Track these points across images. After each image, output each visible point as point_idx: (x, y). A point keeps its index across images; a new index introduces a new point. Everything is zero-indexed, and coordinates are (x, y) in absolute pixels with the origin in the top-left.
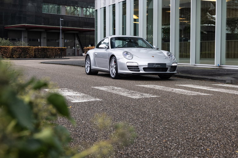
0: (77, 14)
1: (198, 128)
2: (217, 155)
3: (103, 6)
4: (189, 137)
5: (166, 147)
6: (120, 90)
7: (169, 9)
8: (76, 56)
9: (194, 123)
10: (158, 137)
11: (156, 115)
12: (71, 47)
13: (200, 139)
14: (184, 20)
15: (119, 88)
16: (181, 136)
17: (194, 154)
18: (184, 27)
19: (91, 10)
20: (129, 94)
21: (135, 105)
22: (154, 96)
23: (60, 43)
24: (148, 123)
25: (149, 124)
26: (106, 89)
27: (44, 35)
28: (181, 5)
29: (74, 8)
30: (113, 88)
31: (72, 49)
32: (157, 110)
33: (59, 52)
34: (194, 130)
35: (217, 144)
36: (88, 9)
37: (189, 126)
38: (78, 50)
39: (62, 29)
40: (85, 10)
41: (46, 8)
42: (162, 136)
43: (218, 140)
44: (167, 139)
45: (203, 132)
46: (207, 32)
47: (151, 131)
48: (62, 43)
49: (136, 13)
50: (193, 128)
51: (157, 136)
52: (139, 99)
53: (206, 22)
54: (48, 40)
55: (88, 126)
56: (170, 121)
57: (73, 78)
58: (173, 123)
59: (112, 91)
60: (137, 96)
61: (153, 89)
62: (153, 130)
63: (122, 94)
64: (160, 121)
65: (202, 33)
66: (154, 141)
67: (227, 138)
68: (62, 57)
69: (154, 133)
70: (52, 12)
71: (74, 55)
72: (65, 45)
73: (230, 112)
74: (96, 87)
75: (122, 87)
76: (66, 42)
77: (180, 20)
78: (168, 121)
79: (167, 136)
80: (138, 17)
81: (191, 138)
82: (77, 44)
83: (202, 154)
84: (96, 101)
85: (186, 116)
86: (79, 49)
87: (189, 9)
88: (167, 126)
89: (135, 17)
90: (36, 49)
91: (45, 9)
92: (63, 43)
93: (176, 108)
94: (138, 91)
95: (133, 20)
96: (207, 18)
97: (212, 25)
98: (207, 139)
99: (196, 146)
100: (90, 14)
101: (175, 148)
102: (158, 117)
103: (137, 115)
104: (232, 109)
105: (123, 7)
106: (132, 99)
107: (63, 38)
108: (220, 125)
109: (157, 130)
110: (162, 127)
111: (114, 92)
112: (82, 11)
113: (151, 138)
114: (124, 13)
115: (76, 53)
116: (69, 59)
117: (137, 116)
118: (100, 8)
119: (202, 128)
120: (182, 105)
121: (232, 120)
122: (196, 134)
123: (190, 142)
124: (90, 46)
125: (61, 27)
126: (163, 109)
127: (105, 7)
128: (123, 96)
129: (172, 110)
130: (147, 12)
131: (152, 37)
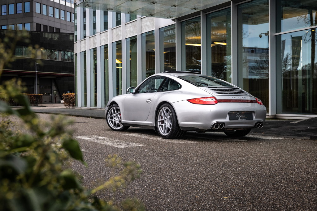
1: (186, 176)
2: (206, 202)
3: (83, 50)
4: (178, 185)
5: (156, 196)
6: (104, 140)
7: (153, 53)
8: (54, 103)
9: (182, 171)
10: (147, 187)
11: (144, 164)
12: (48, 94)
13: (189, 187)
14: (168, 65)
15: (104, 137)
16: (170, 185)
17: (183, 201)
19: (69, 54)
20: (114, 144)
22: (140, 145)
23: (35, 90)
26: (89, 138)
28: (165, 50)
29: (51, 52)
30: (96, 137)
31: (48, 96)
32: (144, 159)
33: (35, 100)
34: (183, 178)
35: (206, 191)
36: (66, 52)
37: (178, 174)
38: (55, 97)
39: (38, 74)
41: (20, 51)
42: (151, 185)
43: (207, 187)
44: (155, 188)
45: (192, 180)
47: (139, 181)
48: (38, 90)
49: (119, 57)
50: (181, 176)
51: (146, 185)
52: (125, 149)
53: (192, 67)
56: (158, 170)
58: (161, 172)
59: (96, 141)
60: (123, 146)
61: (140, 138)
62: (141, 180)
63: (107, 143)
64: (148, 170)
66: (143, 190)
67: (215, 185)
68: (38, 105)
69: (142, 182)
70: (26, 55)
71: (51, 102)
72: (41, 91)
73: (217, 159)
74: (78, 137)
75: (106, 136)
77: (165, 65)
78: (156, 170)
79: (156, 185)
80: (121, 61)
81: (179, 187)
82: (54, 91)
83: (191, 202)
85: (174, 164)
86: (57, 95)
88: (155, 175)
89: (117, 61)
91: (18, 53)
93: (163, 157)
94: (124, 140)
95: (116, 65)
96: (192, 62)
97: (197, 70)
98: (196, 186)
99: (185, 194)
100: (69, 58)
101: (164, 197)
102: (145, 166)
104: (220, 156)
105: (105, 51)
106: (118, 149)
107: (39, 84)
108: (208, 172)
109: (145, 179)
110: (150, 176)
111: (98, 141)
113: (139, 188)
114: (106, 57)
115: (54, 100)
116: (46, 106)
118: (80, 52)
119: (190, 176)
120: (170, 154)
121: (219, 167)
122: (185, 182)
123: (179, 190)
124: (69, 92)
125: (37, 71)
126: (151, 158)
127: (86, 51)
128: (108, 146)
129: (160, 159)
130: (131, 57)
131: (136, 82)
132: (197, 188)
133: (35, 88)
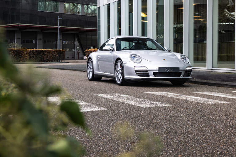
0: (78, 11)
1: (218, 141)
3: (106, 3)
4: (208, 151)
6: (127, 99)
7: (182, 6)
8: (76, 59)
9: (213, 135)
10: (172, 152)
11: (170, 126)
12: (71, 50)
13: (221, 154)
14: (198, 18)
15: (127, 96)
16: (198, 150)
18: (199, 26)
19: (93, 7)
20: (138, 103)
21: (145, 116)
22: (166, 105)
23: (58, 45)
24: (160, 135)
25: (162, 136)
26: (111, 97)
27: (40, 36)
28: (195, 1)
29: (74, 5)
30: (119, 95)
31: (71, 52)
32: (170, 121)
33: (57, 56)
34: (213, 143)
36: (89, 6)
37: (208, 139)
38: (78, 53)
39: (60, 29)
40: (86, 7)
41: (42, 6)
42: (177, 150)
44: (182, 154)
45: (224, 146)
46: (226, 31)
47: (164, 145)
48: (60, 45)
49: (145, 10)
50: (212, 141)
51: (171, 150)
52: (149, 108)
53: (224, 20)
54: (44, 42)
55: (92, 139)
56: (186, 133)
57: (73, 84)
58: (189, 136)
59: (118, 99)
60: (147, 105)
61: (165, 97)
62: (166, 144)
63: (130, 102)
64: (174, 133)
65: (219, 33)
66: (168, 156)
68: (61, 61)
69: (167, 146)
70: (49, 9)
71: (73, 58)
72: (64, 46)
74: (100, 95)
75: (129, 95)
76: (65, 44)
77: (195, 18)
78: (183, 133)
79: (183, 150)
80: (147, 15)
81: (210, 153)
82: (77, 46)
84: (100, 111)
85: (203, 128)
86: (80, 51)
87: (205, 6)
88: (182, 139)
89: (143, 15)
90: (30, 52)
91: (40, 7)
92: (62, 44)
93: (192, 118)
94: (148, 99)
95: (141, 18)
96: (225, 15)
97: (230, 23)
98: (229, 153)
100: (92, 12)
102: (171, 129)
103: (148, 126)
105: (130, 3)
106: (142, 108)
107: (61, 39)
109: (171, 143)
110: (177, 140)
111: (121, 100)
112: (83, 8)
113: (164, 153)
114: (131, 10)
115: (76, 56)
116: (68, 63)
117: (148, 128)
118: (103, 5)
119: (222, 141)
120: (199, 115)
122: (216, 148)
124: (92, 48)
125: (59, 26)
126: (177, 120)
127: (109, 4)
128: (131, 105)
129: (188, 120)
130: (157, 9)
131: (163, 37)
132: (230, 155)
133: (57, 43)
